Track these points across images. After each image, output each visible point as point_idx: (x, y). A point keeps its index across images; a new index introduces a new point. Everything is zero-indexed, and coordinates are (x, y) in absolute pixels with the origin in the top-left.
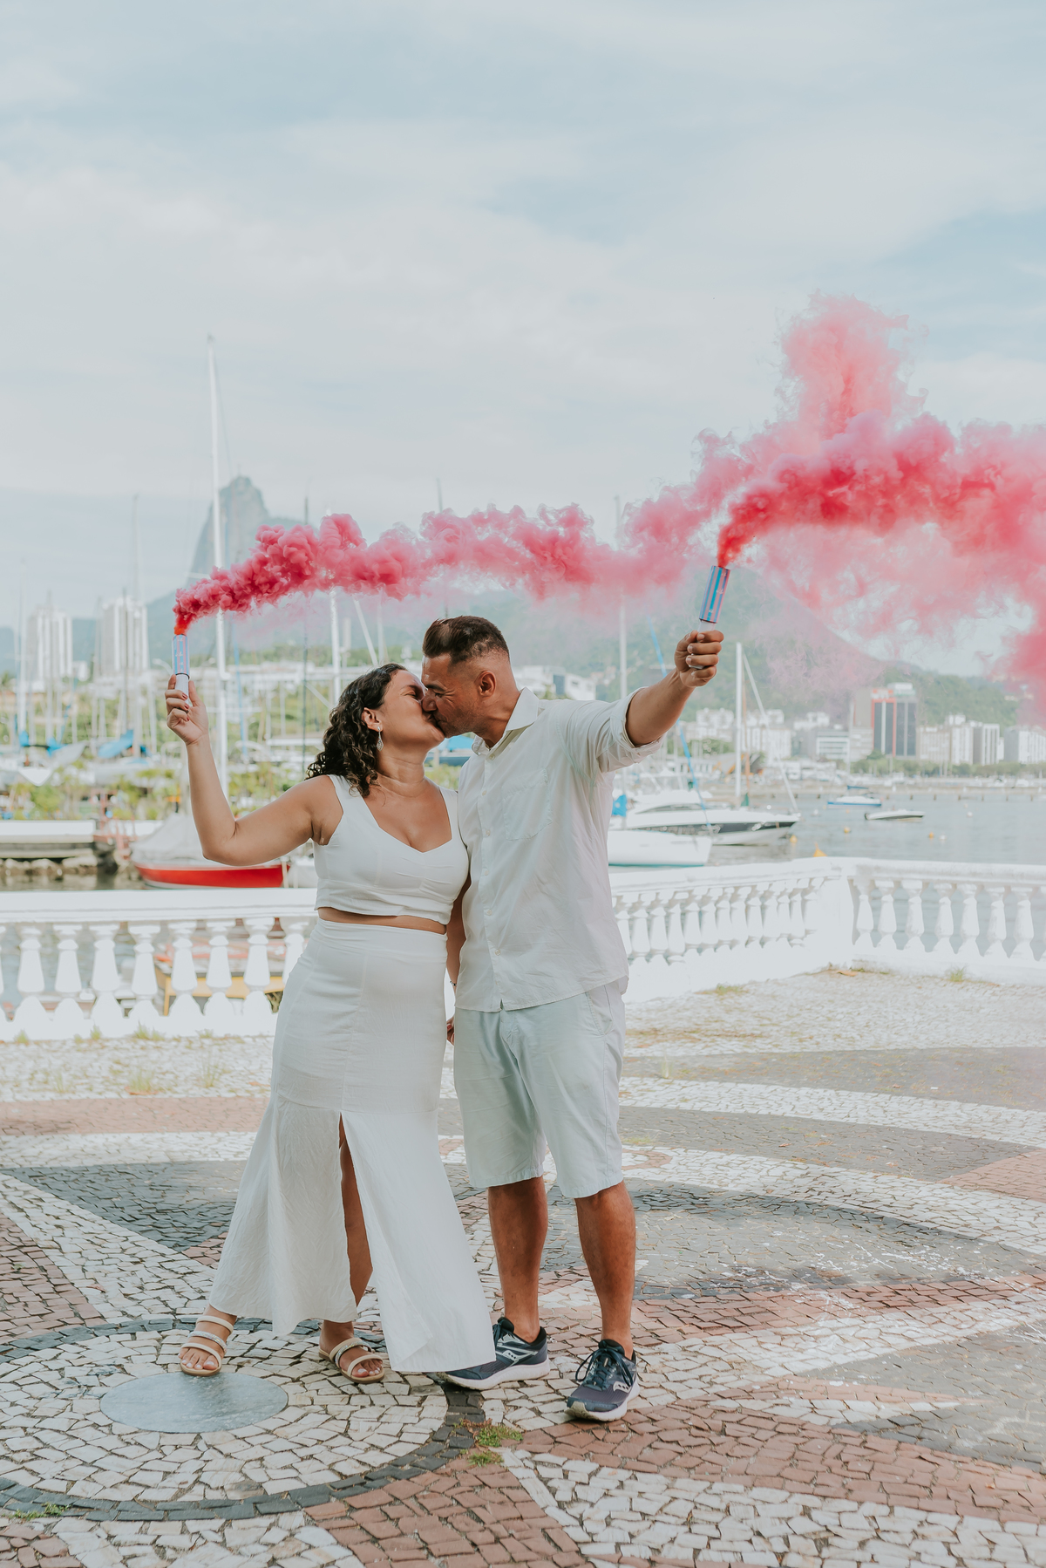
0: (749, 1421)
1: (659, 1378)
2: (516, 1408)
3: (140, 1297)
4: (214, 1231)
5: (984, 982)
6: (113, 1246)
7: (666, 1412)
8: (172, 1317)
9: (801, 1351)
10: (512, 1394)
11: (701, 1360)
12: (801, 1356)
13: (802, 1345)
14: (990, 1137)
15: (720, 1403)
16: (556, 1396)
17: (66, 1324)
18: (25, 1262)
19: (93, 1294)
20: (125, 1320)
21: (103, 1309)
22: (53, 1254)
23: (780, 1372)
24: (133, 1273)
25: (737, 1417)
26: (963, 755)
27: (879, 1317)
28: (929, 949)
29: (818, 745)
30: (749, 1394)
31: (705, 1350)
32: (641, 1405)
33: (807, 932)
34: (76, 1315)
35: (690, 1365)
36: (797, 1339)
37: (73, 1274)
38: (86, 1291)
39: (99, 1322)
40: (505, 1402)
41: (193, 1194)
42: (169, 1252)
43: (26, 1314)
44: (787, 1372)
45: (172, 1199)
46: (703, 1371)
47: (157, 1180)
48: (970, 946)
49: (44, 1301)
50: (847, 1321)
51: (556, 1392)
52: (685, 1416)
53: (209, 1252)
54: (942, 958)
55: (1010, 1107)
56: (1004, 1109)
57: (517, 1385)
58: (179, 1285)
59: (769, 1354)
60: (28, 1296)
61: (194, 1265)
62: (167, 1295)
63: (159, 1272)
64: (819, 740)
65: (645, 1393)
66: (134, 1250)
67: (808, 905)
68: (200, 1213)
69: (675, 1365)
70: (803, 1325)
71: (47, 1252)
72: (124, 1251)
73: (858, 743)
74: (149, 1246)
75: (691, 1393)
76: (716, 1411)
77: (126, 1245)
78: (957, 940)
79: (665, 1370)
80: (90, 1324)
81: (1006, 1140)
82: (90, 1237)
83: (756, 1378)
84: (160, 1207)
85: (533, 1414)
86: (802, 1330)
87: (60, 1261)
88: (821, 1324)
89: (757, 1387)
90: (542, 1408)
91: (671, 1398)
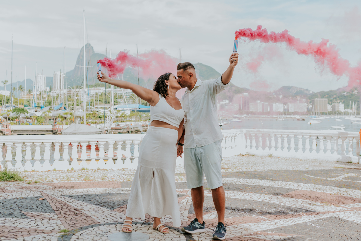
0: (252, 239)
1: (229, 232)
2: (200, 238)
3: (107, 219)
4: (118, 206)
5: (277, 157)
6: (96, 209)
7: (234, 238)
8: (116, 222)
9: (259, 227)
10: (199, 235)
11: (238, 229)
12: (260, 228)
13: (259, 226)
14: (287, 187)
15: (245, 236)
16: (208, 236)
17: (92, 224)
18: (77, 212)
19: (96, 218)
20: (105, 223)
21: (99, 221)
22: (83, 211)
23: (256, 231)
24: (103, 214)
25: (250, 239)
26: (260, 110)
27: (274, 221)
28: (264, 150)
29: (226, 107)
30: (251, 235)
31: (238, 227)
32: (228, 237)
33: (235, 146)
34: (94, 222)
35: (236, 230)
36: (258, 225)
37: (89, 215)
38: (94, 218)
39: (99, 223)
40: (198, 237)
41: (110, 200)
42: (110, 210)
43: (81, 222)
44: (257, 231)
45: (105, 201)
46: (239, 231)
47: (100, 197)
48: (273, 149)
49: (85, 220)
50: (267, 222)
51: (208, 235)
52: (239, 239)
53: (119, 210)
54: (267, 152)
55: (289, 182)
56: (288, 182)
57: (199, 234)
58: (115, 216)
59: (252, 228)
60: (81, 219)
61: (116, 212)
62: (113, 218)
63: (109, 214)
64: (226, 106)
65: (228, 235)
66: (102, 210)
67: (235, 139)
68: (113, 203)
69: (232, 230)
70: (258, 222)
71: (81, 210)
72: (99, 210)
73: (235, 107)
74: (104, 209)
75: (238, 235)
76: (245, 238)
77: (99, 209)
78: (270, 148)
79: (231, 231)
80: (97, 224)
81: (290, 188)
82: (90, 208)
83: (251, 232)
84: (103, 202)
85: (205, 239)
86: (258, 223)
87: (85, 212)
88: (262, 222)
89: (252, 234)
90: (206, 238)
91: (234, 236)
